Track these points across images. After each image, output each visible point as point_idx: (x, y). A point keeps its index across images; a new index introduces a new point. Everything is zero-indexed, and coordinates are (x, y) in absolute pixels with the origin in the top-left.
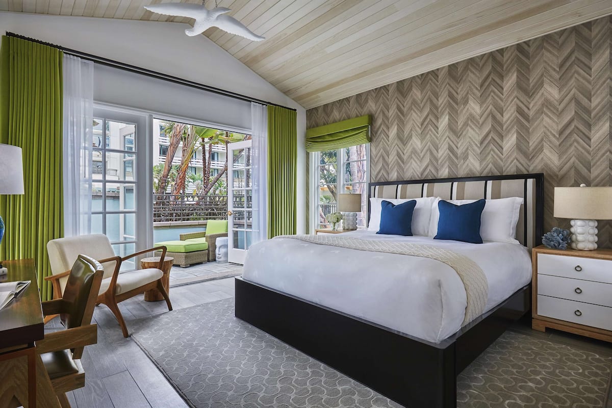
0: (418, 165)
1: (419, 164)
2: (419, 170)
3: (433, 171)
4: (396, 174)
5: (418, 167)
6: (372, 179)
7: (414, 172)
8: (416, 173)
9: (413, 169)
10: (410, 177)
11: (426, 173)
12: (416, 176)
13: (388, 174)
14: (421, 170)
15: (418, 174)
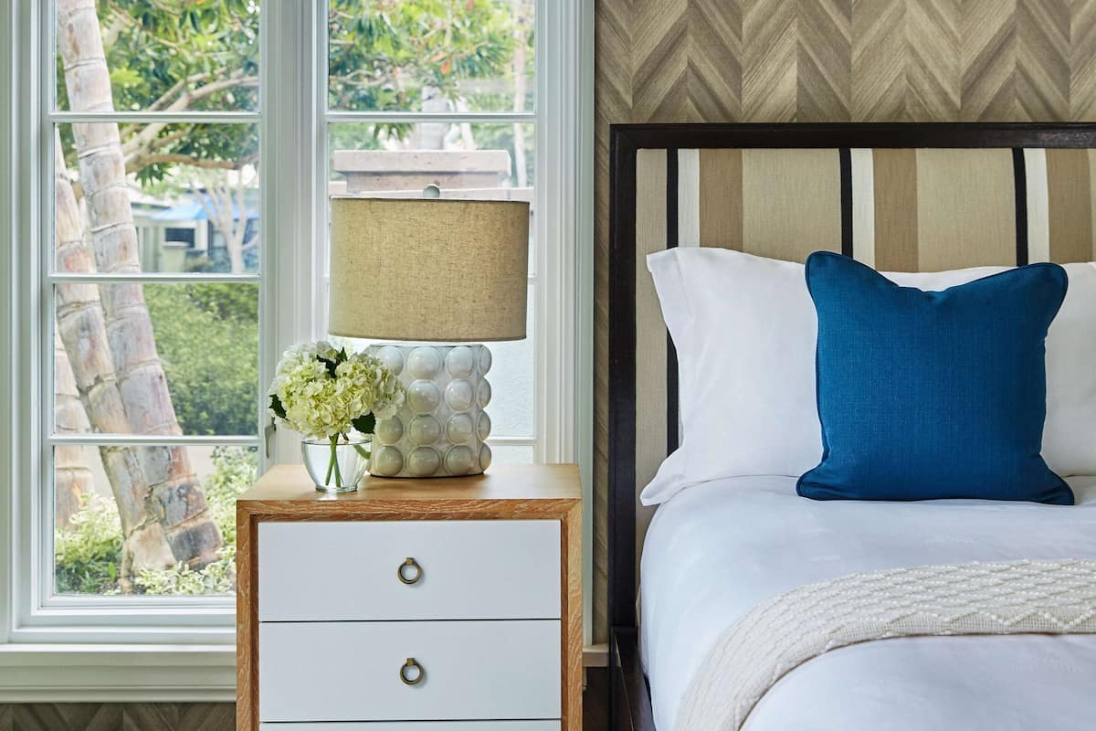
0: (946, 32)
1: (951, 25)
2: (950, 61)
3: (1040, 76)
4: (791, 76)
5: (944, 43)
6: (606, 99)
7: (918, 74)
8: (933, 80)
9: (913, 52)
10: (892, 100)
11: (992, 86)
12: (933, 99)
13: (734, 71)
14: (965, 62)
15: (948, 88)
